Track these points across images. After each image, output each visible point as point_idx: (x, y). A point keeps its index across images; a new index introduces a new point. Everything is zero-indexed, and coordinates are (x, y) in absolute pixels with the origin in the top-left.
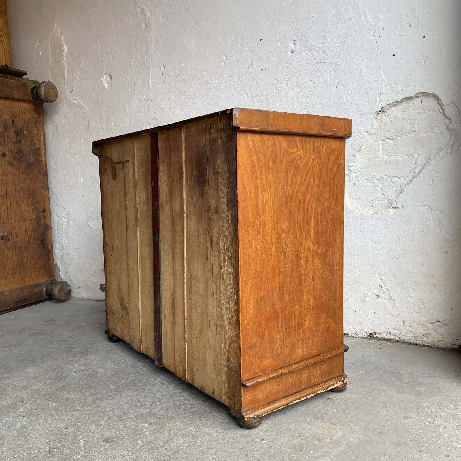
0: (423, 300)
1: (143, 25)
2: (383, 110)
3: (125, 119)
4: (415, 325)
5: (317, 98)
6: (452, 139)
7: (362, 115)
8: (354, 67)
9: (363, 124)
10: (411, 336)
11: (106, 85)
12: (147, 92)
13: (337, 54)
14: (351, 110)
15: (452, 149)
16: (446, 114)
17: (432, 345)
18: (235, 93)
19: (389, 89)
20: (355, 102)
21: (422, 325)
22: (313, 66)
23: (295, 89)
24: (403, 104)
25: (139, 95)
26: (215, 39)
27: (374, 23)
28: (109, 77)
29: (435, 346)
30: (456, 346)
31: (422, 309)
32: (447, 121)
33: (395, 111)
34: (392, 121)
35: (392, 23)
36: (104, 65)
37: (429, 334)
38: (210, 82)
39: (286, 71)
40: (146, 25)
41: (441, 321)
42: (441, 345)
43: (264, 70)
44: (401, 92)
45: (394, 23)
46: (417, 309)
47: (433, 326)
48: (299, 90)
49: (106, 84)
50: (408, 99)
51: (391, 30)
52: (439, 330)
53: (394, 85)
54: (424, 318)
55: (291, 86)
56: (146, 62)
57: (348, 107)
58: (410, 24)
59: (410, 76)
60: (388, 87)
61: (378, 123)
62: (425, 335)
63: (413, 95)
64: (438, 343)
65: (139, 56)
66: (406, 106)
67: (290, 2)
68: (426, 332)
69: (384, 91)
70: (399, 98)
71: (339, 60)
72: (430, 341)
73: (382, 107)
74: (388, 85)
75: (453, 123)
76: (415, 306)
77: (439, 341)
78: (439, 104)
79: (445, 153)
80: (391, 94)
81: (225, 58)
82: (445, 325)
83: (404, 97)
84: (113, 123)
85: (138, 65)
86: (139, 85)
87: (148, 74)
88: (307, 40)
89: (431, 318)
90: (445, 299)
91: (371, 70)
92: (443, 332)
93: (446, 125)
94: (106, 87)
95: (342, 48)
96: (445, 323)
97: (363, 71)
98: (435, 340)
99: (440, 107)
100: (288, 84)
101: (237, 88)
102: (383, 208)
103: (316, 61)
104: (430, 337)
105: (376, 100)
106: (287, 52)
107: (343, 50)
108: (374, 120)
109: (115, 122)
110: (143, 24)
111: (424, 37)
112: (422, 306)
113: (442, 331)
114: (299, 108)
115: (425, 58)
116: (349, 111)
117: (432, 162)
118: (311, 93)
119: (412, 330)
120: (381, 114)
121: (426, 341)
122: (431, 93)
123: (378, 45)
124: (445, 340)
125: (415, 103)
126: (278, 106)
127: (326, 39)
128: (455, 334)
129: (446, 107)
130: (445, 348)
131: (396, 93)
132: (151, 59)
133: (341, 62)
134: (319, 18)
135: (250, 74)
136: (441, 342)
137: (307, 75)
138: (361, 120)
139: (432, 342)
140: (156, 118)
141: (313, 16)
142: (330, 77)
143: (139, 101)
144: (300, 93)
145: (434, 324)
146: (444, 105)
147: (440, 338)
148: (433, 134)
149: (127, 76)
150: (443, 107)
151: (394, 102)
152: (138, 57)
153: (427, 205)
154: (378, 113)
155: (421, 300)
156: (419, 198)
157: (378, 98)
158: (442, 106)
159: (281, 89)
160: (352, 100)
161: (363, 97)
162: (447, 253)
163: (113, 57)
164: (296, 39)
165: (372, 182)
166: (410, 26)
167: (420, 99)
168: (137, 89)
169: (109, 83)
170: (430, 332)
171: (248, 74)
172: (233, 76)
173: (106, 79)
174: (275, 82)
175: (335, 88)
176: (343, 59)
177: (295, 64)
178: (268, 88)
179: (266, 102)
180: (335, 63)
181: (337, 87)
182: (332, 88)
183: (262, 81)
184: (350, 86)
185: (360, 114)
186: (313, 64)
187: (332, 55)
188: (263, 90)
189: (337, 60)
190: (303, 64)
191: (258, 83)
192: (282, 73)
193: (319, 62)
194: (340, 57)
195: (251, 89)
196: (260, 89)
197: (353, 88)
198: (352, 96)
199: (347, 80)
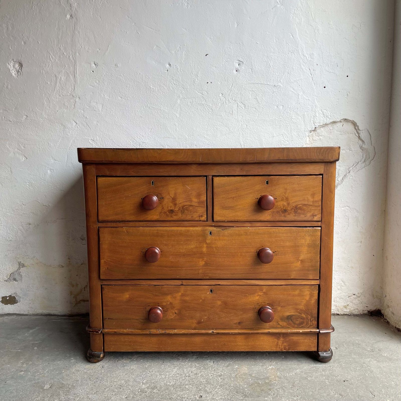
0: (344, 280)
1: (68, 16)
2: (315, 130)
3: (42, 114)
4: (338, 299)
5: (259, 114)
6: (364, 156)
7: (299, 133)
8: (292, 92)
9: (300, 139)
10: (335, 308)
11: (14, 73)
12: (73, 88)
13: (278, 79)
15: (365, 164)
16: (361, 137)
17: (349, 313)
18: (179, 101)
19: (321, 113)
20: (293, 121)
21: (343, 299)
22: (256, 86)
23: (239, 104)
24: (329, 126)
25: (62, 90)
26: (157, 46)
27: (310, 59)
28: (18, 64)
29: (352, 314)
30: (366, 312)
31: (343, 286)
32: (360, 142)
33: (322, 131)
34: (320, 139)
35: (324, 61)
36: (12, 50)
37: (348, 305)
38: (151, 87)
39: (231, 87)
40: (71, 16)
41: (356, 294)
42: (356, 312)
43: (209, 83)
44: (329, 117)
45: (326, 61)
46: (339, 287)
47: (350, 299)
48: (243, 105)
49: (13, 71)
50: (334, 122)
51: (323, 66)
52: (354, 302)
53: (325, 111)
54: (344, 294)
55: (235, 101)
56: (71, 55)
58: (337, 64)
59: (337, 105)
60: (320, 111)
61: (310, 140)
62: (345, 307)
63: (338, 120)
64: (354, 311)
65: (62, 48)
66: (331, 128)
67: (236, 27)
68: (346, 304)
69: (317, 115)
70: (328, 121)
71: (280, 84)
72: (348, 310)
73: (315, 128)
74: (320, 110)
75: (366, 144)
76: (338, 285)
77: (355, 309)
78: (355, 129)
79: (360, 166)
80: (322, 117)
81: (168, 65)
82: (359, 297)
83: (332, 121)
84: (25, 117)
85: (60, 57)
86: (62, 79)
87: (75, 69)
88: (252, 63)
89: (349, 292)
90: (359, 277)
91: (307, 97)
92: (357, 303)
93: (360, 146)
94: (13, 74)
95: (283, 75)
96: (359, 295)
97: (300, 96)
98: (352, 309)
99: (356, 131)
100: (233, 99)
101: (181, 96)
103: (260, 82)
104: (349, 307)
105: (310, 121)
106: (233, 71)
107: (283, 76)
108: (307, 137)
109: (28, 115)
110: (68, 14)
111: (347, 76)
112: (343, 284)
113: (356, 301)
114: (243, 121)
115: (347, 93)
116: (288, 128)
117: (352, 173)
118: (254, 109)
119: (335, 304)
120: (312, 132)
121: (345, 311)
122: (352, 120)
123: (313, 77)
124: (359, 308)
125: (338, 126)
126: (223, 117)
127: (269, 64)
128: (365, 303)
129: (361, 132)
130: (358, 315)
131: (326, 117)
132: (78, 54)
133: (281, 86)
134: (262, 45)
135: (194, 84)
136: (356, 310)
137: (251, 93)
138: (298, 136)
139: (350, 311)
140: (84, 116)
141: (257, 42)
142: (271, 97)
143: (62, 96)
144: (243, 108)
145: (351, 297)
146: (360, 130)
147: (356, 307)
148: (351, 151)
149: (45, 67)
150: (359, 132)
151: (324, 124)
152: (60, 49)
153: (348, 206)
154: (311, 131)
155: (342, 280)
156: (342, 201)
157: (312, 119)
158: (358, 130)
160: (291, 119)
161: (300, 118)
162: (361, 242)
163: (25, 43)
164: (241, 59)
166: (338, 66)
167: (342, 124)
168: (60, 83)
169: (18, 72)
170: (348, 303)
171: (193, 84)
172: (177, 85)
173: (14, 67)
174: (220, 95)
175: (276, 107)
176: (283, 83)
177: (240, 82)
178: (213, 101)
179: (211, 112)
180: (277, 86)
181: (278, 106)
182: (273, 107)
183: (207, 93)
184: (289, 107)
185: (297, 131)
186: (257, 84)
187: (274, 79)
188: (208, 101)
189: (279, 84)
190: (247, 83)
191: (204, 94)
192: (227, 88)
193: (262, 83)
194: (281, 82)
195: (195, 98)
196: (205, 100)
197: (291, 109)
198: (291, 116)
199: (286, 102)
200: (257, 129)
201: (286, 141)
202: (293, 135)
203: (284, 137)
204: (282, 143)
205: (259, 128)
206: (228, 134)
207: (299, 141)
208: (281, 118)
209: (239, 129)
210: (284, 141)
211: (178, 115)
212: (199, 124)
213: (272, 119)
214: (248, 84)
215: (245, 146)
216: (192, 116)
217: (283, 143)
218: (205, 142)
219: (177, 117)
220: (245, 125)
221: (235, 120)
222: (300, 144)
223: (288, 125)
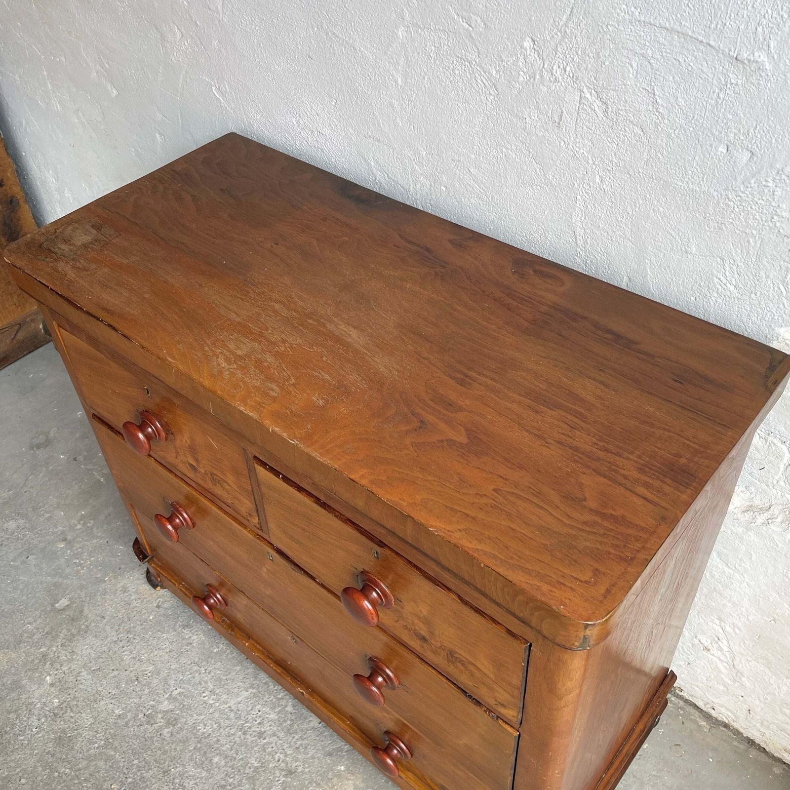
4: (774, 727)
5: (653, 153)
9: (785, 301)
10: (758, 735)
13: (760, 29)
14: (756, 243)
18: (401, 32)
20: (778, 224)
22: (662, 40)
23: (588, 96)
39: (568, 20)
48: (599, 103)
55: (575, 79)
57: (747, 231)
62: (788, 752)
71: (761, 57)
100: (568, 68)
101: (408, 17)
102: (775, 510)
103: (679, 29)
114: (590, 161)
116: (748, 242)
118: (638, 131)
119: (762, 730)
126: (529, 127)
133: (767, 66)
137: (635, 65)
140: (191, 19)
144: (601, 115)
159: (541, 76)
160: (769, 216)
165: (766, 441)
174: (526, 44)
175: (722, 149)
176: (779, 56)
177: (601, 9)
178: (501, 57)
179: (492, 97)
180: (746, 62)
181: (730, 148)
182: (711, 146)
183: (485, 24)
184: (778, 166)
185: (784, 268)
186: (664, 32)
187: (742, 27)
188: (486, 57)
189: (756, 54)
190: (627, 17)
191: (473, 26)
192: (552, 21)
193: (687, 35)
194: (769, 46)
195: (449, 35)
196: (478, 49)
197: (784, 177)
198: (774, 204)
199: (771, 143)
200: (635, 206)
201: (728, 285)
202: (763, 274)
203: (728, 269)
204: (715, 285)
205: (641, 202)
206: (539, 188)
207: (782, 306)
208: (730, 197)
209: (574, 184)
210: (724, 281)
211: (400, 80)
212: (456, 126)
213: (698, 189)
214: (631, 22)
215: (587, 244)
216: (439, 92)
217: (718, 286)
218: (470, 185)
219: (396, 82)
220: (598, 177)
221: (564, 149)
222: (782, 316)
223: (754, 232)
